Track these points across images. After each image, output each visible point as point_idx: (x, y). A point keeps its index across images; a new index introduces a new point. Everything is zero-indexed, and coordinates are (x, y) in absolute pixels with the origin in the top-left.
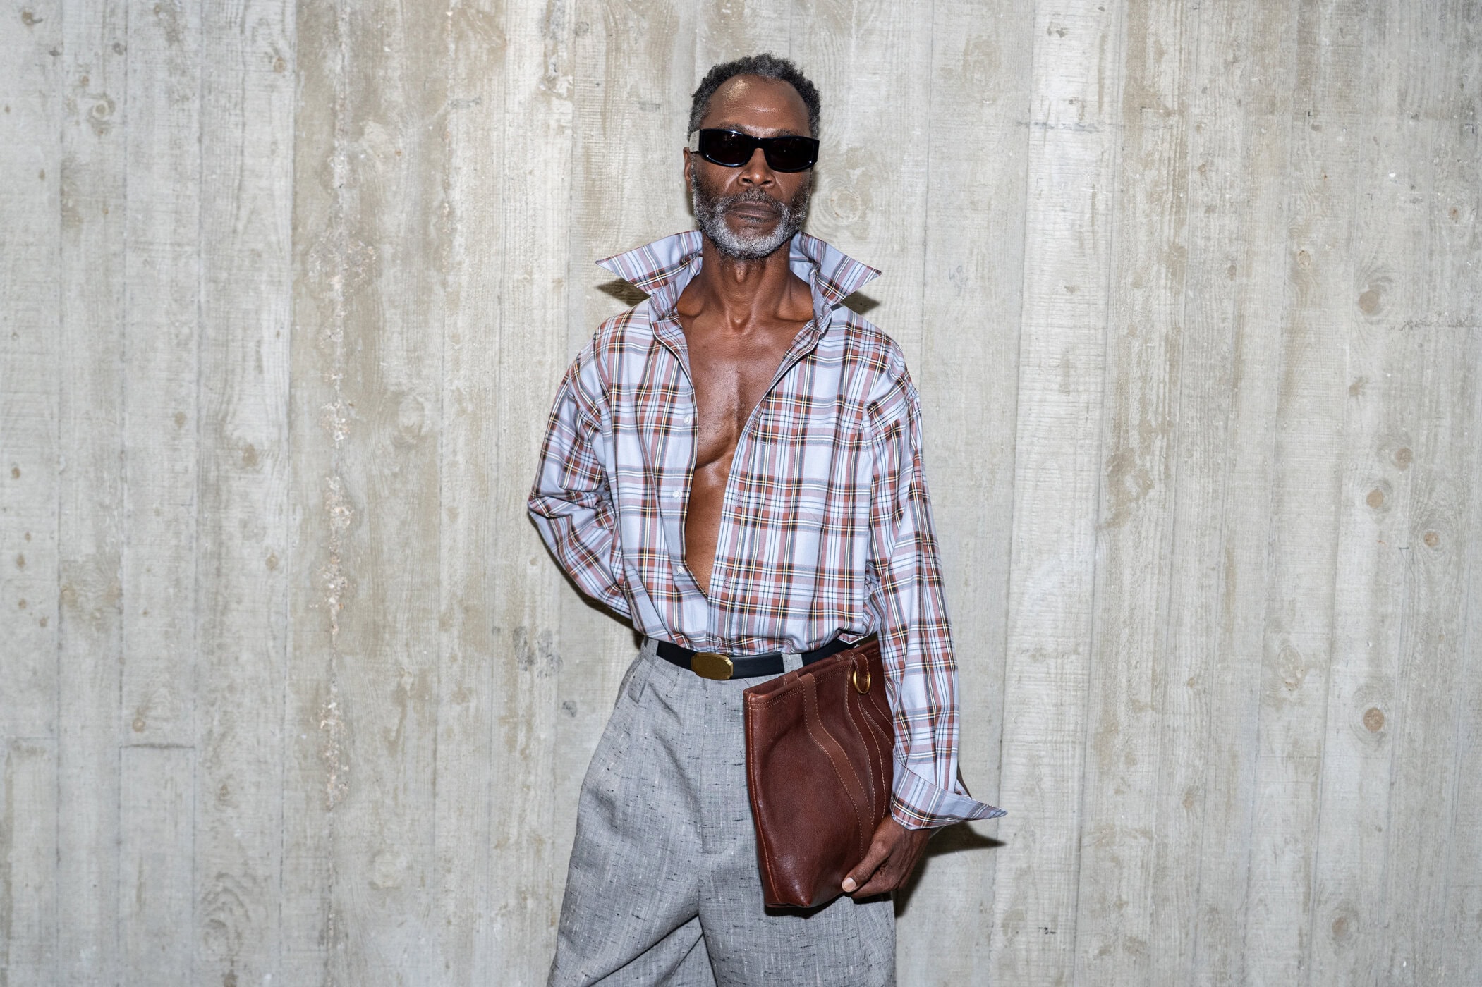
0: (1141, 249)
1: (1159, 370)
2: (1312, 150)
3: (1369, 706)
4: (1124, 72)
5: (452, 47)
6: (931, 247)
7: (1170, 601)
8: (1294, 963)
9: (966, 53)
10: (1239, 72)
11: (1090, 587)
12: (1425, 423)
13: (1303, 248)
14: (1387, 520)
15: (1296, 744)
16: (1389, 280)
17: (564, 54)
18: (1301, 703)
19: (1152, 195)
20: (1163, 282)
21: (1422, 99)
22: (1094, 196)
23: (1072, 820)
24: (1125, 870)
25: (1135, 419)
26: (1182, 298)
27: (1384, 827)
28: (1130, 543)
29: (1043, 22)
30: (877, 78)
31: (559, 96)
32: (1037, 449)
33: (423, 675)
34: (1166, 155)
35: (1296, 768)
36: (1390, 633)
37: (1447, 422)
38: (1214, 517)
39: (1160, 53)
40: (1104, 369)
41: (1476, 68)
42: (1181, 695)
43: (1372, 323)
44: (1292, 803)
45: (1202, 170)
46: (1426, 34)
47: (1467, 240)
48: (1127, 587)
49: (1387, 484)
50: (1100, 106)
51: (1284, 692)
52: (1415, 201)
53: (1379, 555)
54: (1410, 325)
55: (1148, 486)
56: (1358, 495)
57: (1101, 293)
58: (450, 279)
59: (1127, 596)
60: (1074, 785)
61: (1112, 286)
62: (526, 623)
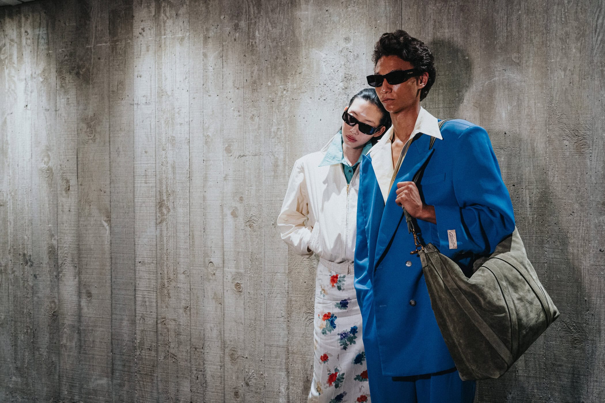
0: (164, 138)
1: (170, 176)
2: (209, 103)
3: (236, 282)
4: (157, 86)
5: (7, 99)
6: (111, 143)
7: (177, 247)
8: (219, 367)
9: (118, 86)
10: (187, 82)
11: (155, 243)
12: (247, 188)
13: (208, 134)
14: (237, 220)
15: (215, 294)
16: (233, 142)
17: (29, 98)
18: (215, 280)
19: (165, 122)
20: (170, 148)
21: (240, 83)
22: (150, 124)
23: (154, 315)
24: (170, 332)
25: (165, 191)
26: (175, 152)
27: (243, 322)
28: (165, 229)
29: (136, 74)
30: (96, 96)
31: (28, 110)
32: (140, 201)
33: (6, 266)
34: (169, 109)
35: (216, 302)
36: (241, 258)
37: (254, 188)
38: (187, 220)
39: (166, 79)
40: (156, 176)
41: (256, 70)
42: (182, 277)
43: (229, 156)
44: (215, 313)
45: (179, 113)
46: (240, 62)
47: (256, 127)
48: (165, 243)
49: (236, 208)
50: (151, 97)
51: (211, 277)
52: (240, 116)
53: (236, 232)
54: (240, 156)
55: (169, 211)
56: (228, 212)
57: (154, 153)
58: (8, 160)
59: (165, 246)
60: (154, 304)
61: (157, 150)
62: (26, 252)
